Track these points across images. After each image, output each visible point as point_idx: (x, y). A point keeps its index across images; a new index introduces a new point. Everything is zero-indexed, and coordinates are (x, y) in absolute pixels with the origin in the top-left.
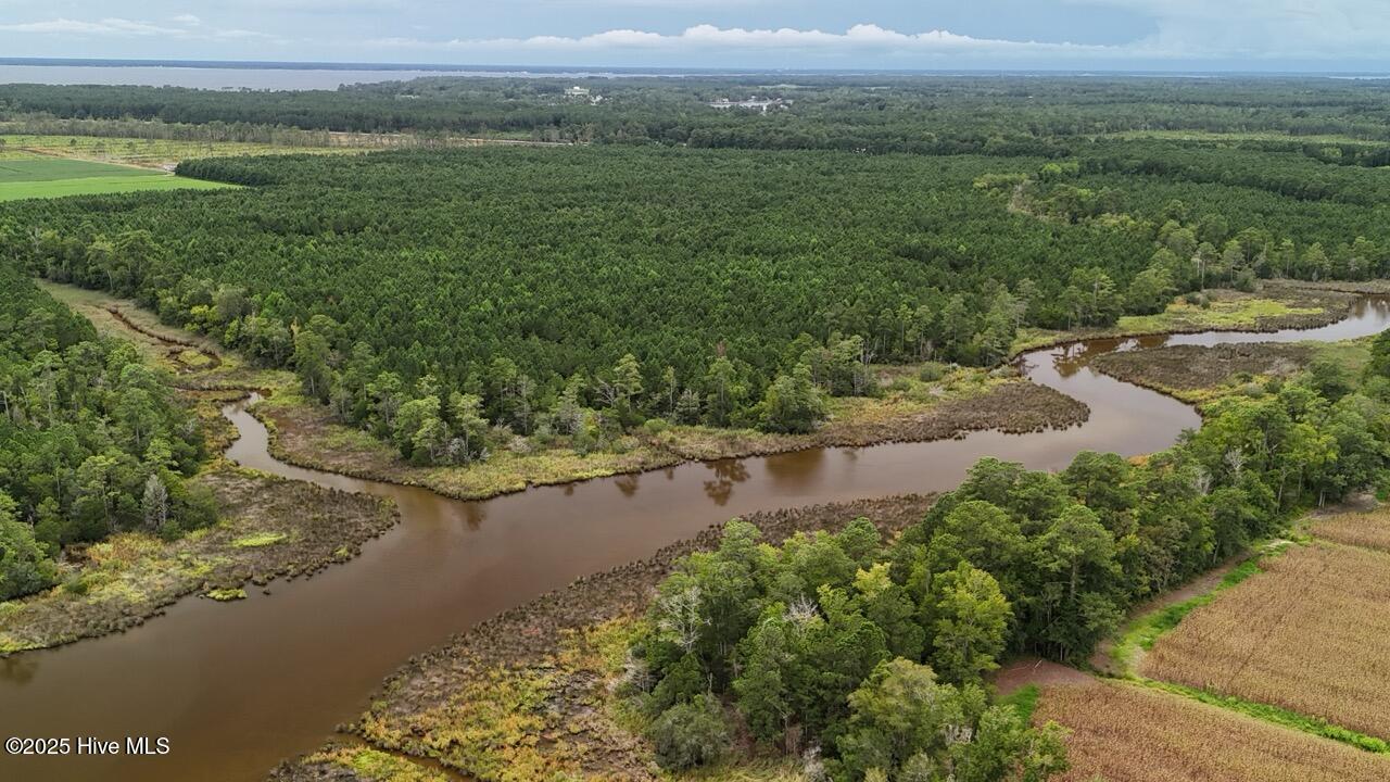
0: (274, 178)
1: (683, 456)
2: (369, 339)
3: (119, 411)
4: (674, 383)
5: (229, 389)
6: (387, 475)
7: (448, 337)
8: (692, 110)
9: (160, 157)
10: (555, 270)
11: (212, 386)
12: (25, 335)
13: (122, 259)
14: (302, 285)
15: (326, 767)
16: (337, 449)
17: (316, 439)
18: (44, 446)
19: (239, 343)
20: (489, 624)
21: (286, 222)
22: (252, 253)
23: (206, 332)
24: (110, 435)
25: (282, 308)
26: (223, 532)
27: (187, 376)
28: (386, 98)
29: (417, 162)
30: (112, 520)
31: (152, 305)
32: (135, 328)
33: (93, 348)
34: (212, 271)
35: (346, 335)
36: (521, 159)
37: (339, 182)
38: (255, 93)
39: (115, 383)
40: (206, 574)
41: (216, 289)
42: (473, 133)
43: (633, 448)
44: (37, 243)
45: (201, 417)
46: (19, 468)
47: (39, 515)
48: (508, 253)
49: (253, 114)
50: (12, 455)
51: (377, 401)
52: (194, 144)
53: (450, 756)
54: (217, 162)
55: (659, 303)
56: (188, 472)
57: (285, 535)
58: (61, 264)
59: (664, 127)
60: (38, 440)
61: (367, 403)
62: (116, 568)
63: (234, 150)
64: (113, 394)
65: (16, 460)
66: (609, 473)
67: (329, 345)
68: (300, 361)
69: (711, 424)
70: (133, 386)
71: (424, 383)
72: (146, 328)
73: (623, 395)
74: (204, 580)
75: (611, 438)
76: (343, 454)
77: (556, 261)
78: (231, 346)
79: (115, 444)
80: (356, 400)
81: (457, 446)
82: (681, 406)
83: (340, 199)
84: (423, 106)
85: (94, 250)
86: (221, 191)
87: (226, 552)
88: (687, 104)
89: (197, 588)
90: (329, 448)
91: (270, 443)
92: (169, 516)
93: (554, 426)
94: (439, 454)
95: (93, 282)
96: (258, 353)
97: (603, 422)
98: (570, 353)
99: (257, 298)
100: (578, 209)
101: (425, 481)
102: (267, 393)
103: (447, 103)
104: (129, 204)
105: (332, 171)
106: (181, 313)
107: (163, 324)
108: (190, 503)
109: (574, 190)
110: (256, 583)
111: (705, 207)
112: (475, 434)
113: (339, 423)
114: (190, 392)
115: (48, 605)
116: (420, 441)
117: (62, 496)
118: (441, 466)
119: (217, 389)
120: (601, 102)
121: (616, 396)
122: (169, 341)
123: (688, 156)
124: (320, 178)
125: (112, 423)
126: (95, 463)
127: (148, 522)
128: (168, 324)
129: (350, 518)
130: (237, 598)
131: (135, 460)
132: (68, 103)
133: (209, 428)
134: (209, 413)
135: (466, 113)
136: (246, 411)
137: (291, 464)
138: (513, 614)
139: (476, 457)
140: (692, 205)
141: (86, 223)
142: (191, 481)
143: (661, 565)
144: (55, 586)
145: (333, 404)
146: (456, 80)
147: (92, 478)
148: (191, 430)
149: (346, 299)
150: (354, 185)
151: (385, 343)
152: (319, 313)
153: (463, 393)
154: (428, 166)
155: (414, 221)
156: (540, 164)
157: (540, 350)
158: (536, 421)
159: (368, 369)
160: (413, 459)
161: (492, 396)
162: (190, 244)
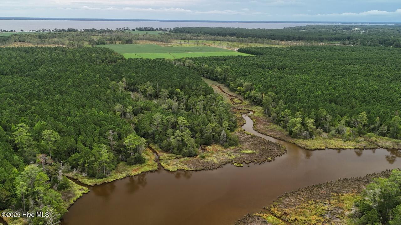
0: (263, 53)
1: (379, 146)
2: (283, 100)
3: (217, 113)
4: (379, 122)
5: (245, 110)
6: (284, 139)
7: (307, 101)
8: (395, 35)
9: (235, 46)
10: (342, 84)
11: (240, 108)
12: (198, 91)
13: (222, 73)
14: (267, 83)
15: (259, 218)
16: (271, 130)
17: (266, 126)
18: (199, 119)
19: (249, 98)
20: (310, 187)
21: (265, 65)
22: (255, 73)
23: (241, 94)
24: (214, 118)
25: (261, 89)
26: (239, 148)
27: (234, 105)
28: (297, 31)
29: (303, 50)
30: (213, 141)
31: (228, 86)
33: (213, 96)
34: (244, 78)
35: (277, 98)
36: (335, 49)
37: (280, 55)
38: (261, 30)
39: (217, 105)
40: (234, 158)
41: (244, 83)
42: (321, 41)
43: (362, 141)
45: (237, 117)
46: (193, 124)
47: (196, 137)
48: (328, 77)
49: (259, 35)
50: (192, 121)
51: (284, 117)
52: (243, 43)
53: (294, 223)
54: (249, 48)
55: (376, 96)
56: (232, 131)
57: (255, 151)
58: (208, 74)
59: (385, 41)
61: (281, 118)
62: (212, 153)
63: (253, 45)
64: (216, 108)
66: (353, 148)
67: (272, 100)
68: (264, 104)
69: (390, 137)
70: (221, 106)
71: (298, 114)
72: (226, 92)
73: (360, 124)
74: (233, 160)
75: (355, 137)
76: (273, 131)
77: (343, 81)
78: (246, 99)
79: (215, 121)
80: (278, 117)
81: (306, 133)
82: (380, 130)
83: (280, 60)
84: (307, 33)
85: (216, 71)
86: (249, 56)
87: (239, 153)
88: (394, 33)
89: (231, 162)
90: (269, 129)
91: (253, 126)
92: (226, 142)
93: (336, 131)
94: (300, 135)
95: (215, 79)
96: (253, 101)
97: (353, 132)
98: (344, 109)
99: (255, 86)
100: (352, 65)
101: (295, 142)
102: (254, 112)
103: (315, 33)
104: (225, 59)
105: (279, 52)
106: (235, 88)
107: (230, 91)
108: (232, 139)
109: (352, 59)
110: (246, 163)
111: (397, 67)
112: (311, 130)
113: (272, 122)
114: (235, 110)
115: (196, 160)
116: (295, 130)
117: (202, 133)
118: (300, 138)
119: (242, 109)
120: (364, 33)
121: (358, 124)
122: (231, 96)
123: (392, 50)
124: (276, 54)
125: (215, 116)
126: (210, 125)
127: (221, 142)
129: (273, 149)
130: (241, 166)
131: (220, 126)
132: (214, 32)
133: (238, 120)
134: (239, 116)
135: (320, 36)
136: (248, 116)
137: (258, 132)
138: (317, 186)
139: (311, 137)
140: (392, 66)
141: (215, 63)
142: (233, 133)
143: (367, 179)
144: (198, 155)
145: (271, 117)
146: (318, 26)
147: (209, 129)
148: (234, 120)
149: (278, 88)
150: (285, 56)
151: (288, 101)
152: (271, 91)
153: (309, 118)
154: (307, 51)
155: (301, 67)
156: (341, 51)
157: (335, 108)
158: (331, 129)
159: (282, 108)
160: (292, 135)
161: (318, 120)
162: (239, 70)
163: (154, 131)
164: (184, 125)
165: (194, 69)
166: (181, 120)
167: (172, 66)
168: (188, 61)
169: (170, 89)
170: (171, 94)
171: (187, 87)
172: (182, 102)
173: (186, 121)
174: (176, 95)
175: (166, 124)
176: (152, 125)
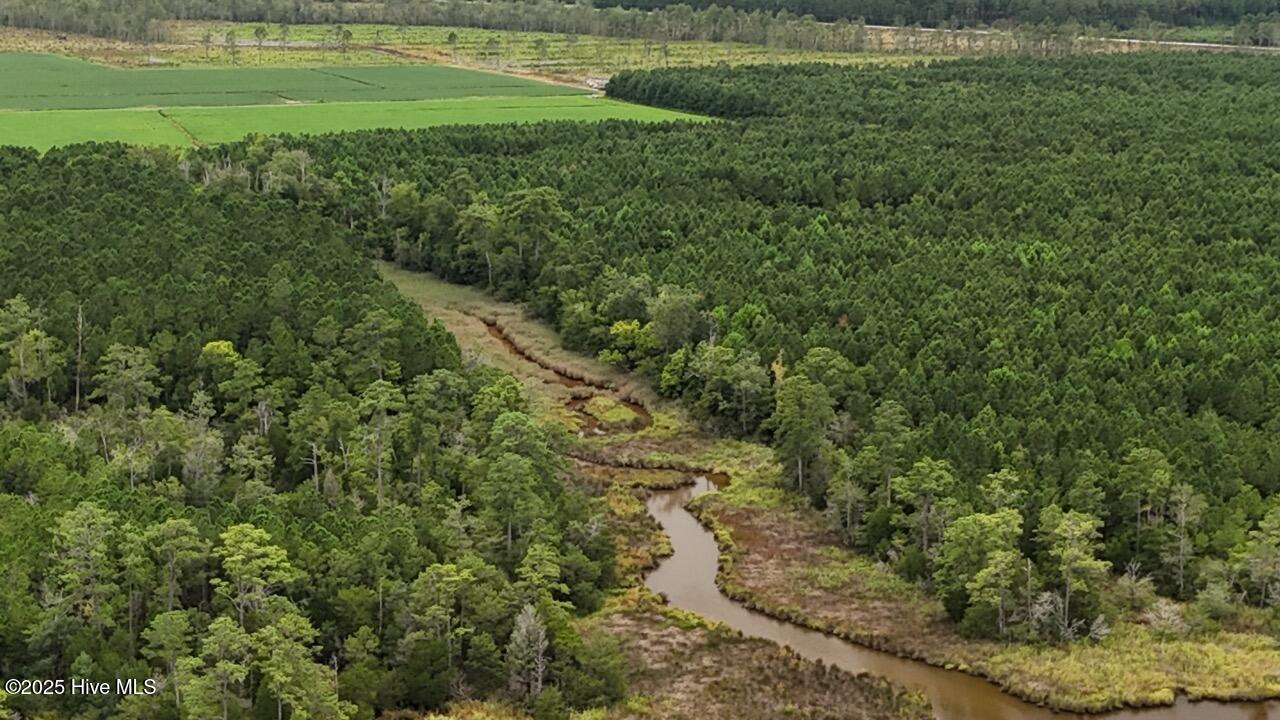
0: (764, 104)
2: (903, 396)
3: (485, 492)
5: (661, 468)
6: (916, 646)
7: (1046, 403)
9: (583, 63)
10: (1260, 289)
11: (635, 460)
12: (353, 353)
13: (510, 236)
14: (798, 293)
16: (833, 590)
17: (798, 569)
18: (366, 539)
19: (684, 389)
21: (779, 182)
22: (718, 234)
23: (633, 367)
24: (468, 530)
25: (760, 332)
27: (596, 439)
29: (1015, 81)
30: (456, 677)
31: (551, 315)
32: (520, 352)
33: (453, 380)
34: (651, 262)
35: (864, 387)
36: (1209, 75)
37: (874, 113)
39: (481, 443)
41: (655, 294)
42: (1122, 28)
44: (384, 203)
45: (613, 513)
46: (325, 573)
47: (347, 656)
48: (1172, 251)
50: (316, 550)
51: (909, 509)
52: (639, 43)
54: (675, 76)
56: (584, 607)
58: (417, 238)
60: (359, 530)
61: (891, 511)
63: (703, 55)
64: (477, 461)
65: (321, 560)
67: (834, 402)
68: (782, 428)
70: (509, 449)
71: (995, 483)
72: (537, 354)
76: (844, 600)
78: (669, 394)
79: (474, 546)
80: (872, 505)
81: (1049, 608)
83: (872, 145)
85: (469, 218)
86: (676, 126)
90: (820, 587)
91: (721, 569)
92: (547, 681)
93: (1237, 588)
94: (1011, 620)
95: (462, 271)
96: (713, 409)
99: (720, 312)
101: (985, 666)
102: (723, 480)
104: (525, 144)
105: (866, 94)
106: (595, 330)
107: (565, 348)
108: (583, 661)
112: (1084, 587)
113: (839, 544)
114: (599, 468)
116: (981, 589)
117: (384, 626)
118: (1015, 640)
119: (643, 466)
122: (571, 378)
124: (844, 106)
125: (471, 510)
126: (441, 576)
127: (513, 686)
128: (574, 349)
131: (503, 577)
133: (623, 532)
134: (624, 506)
136: (687, 509)
137: (752, 609)
139: (1083, 632)
141: (461, 173)
142: (588, 622)
145: (832, 510)
147: (433, 602)
148: (594, 534)
149: (869, 323)
150: (901, 121)
151: (931, 405)
152: (822, 344)
153: (1066, 509)
154: (1035, 88)
155: (1001, 187)
156: (1246, 88)
157: (1220, 440)
158: (1202, 574)
159: (897, 450)
160: (965, 623)
161: (1120, 519)
162: (620, 214)
163: (59, 627)
164: (265, 579)
165: (324, 212)
166: (245, 546)
167: (180, 193)
168: (283, 156)
169: (166, 341)
170: (177, 378)
171: (279, 326)
172: (249, 426)
173: (277, 554)
174: (209, 380)
175: (141, 575)
176: (45, 586)
